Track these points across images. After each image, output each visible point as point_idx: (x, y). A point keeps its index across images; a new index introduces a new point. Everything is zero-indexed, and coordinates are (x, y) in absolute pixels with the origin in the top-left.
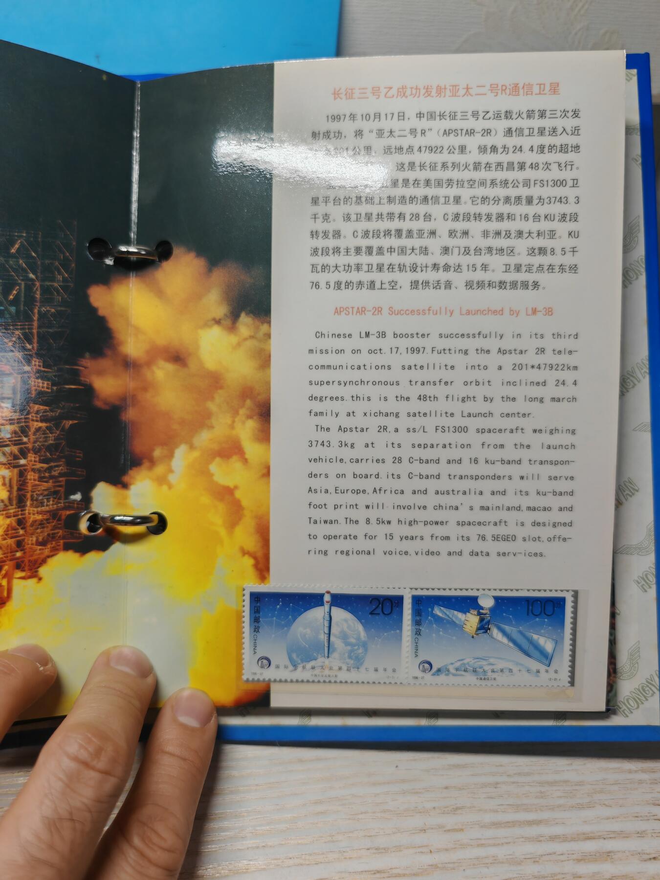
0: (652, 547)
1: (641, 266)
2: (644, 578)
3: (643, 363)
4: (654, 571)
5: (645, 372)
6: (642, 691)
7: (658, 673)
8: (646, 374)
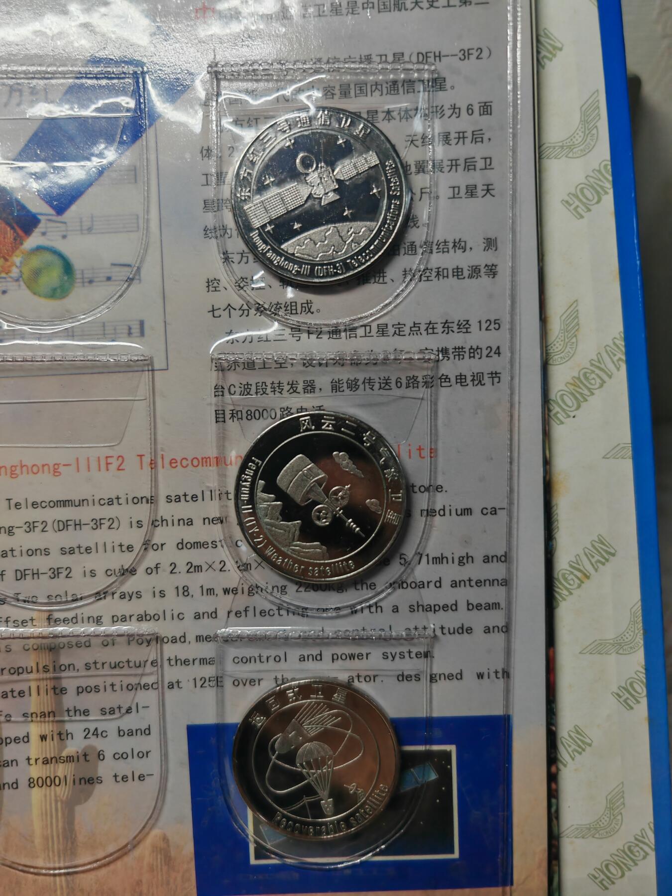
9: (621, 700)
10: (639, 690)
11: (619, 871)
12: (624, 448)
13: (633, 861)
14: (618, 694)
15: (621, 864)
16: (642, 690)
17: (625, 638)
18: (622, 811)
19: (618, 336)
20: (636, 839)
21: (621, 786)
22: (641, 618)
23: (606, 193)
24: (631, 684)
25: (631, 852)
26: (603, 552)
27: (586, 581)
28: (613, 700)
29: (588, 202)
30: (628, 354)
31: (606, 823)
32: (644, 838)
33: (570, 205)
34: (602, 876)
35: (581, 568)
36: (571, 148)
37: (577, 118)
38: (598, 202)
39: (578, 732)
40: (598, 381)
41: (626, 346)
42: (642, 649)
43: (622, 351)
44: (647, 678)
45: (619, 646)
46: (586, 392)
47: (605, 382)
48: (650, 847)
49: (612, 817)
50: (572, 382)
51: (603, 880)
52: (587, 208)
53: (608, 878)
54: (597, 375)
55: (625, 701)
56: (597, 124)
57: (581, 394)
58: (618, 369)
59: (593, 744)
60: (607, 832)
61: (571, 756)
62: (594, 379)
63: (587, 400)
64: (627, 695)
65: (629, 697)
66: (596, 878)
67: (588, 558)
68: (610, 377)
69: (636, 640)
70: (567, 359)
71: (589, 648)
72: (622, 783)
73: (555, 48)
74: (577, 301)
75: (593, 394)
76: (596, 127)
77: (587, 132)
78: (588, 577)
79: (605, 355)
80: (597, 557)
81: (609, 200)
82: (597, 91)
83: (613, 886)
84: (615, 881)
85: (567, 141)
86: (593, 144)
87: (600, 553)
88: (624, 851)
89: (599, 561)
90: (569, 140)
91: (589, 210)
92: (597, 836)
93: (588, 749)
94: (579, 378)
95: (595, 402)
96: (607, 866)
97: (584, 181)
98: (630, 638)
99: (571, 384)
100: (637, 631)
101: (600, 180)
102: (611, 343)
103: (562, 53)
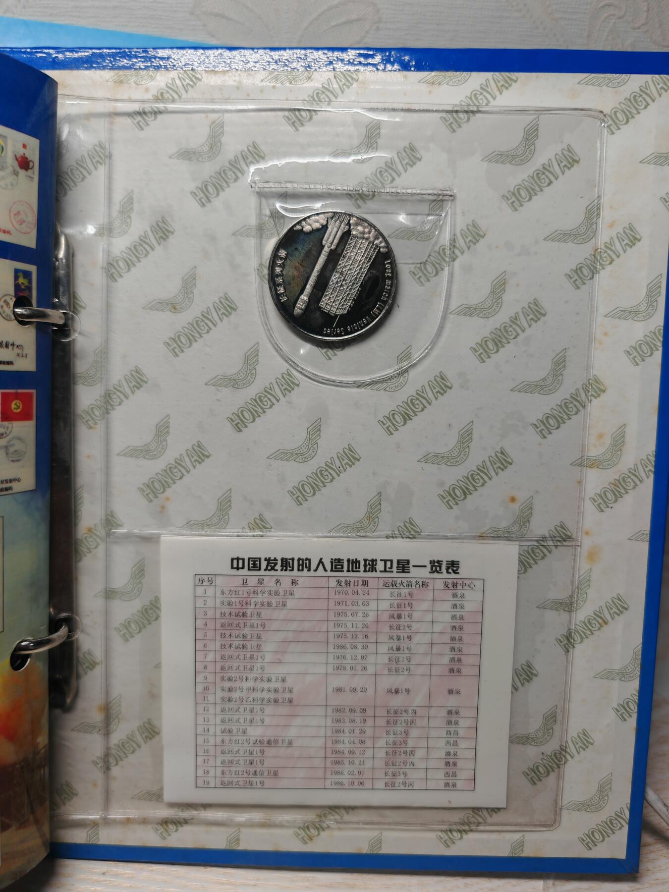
0: (638, 673)
1: (658, 338)
2: (624, 706)
3: (648, 459)
4: (636, 698)
5: (650, 470)
6: (609, 824)
7: (629, 806)
8: (650, 473)
9: (619, 714)
10: (632, 708)
11: (601, 836)
12: (644, 534)
13: (612, 830)
14: (616, 709)
15: (603, 832)
16: (634, 708)
17: (627, 669)
18: (608, 794)
19: (651, 454)
20: (616, 815)
21: (610, 775)
22: (640, 656)
23: (658, 350)
24: (627, 703)
25: (612, 823)
26: (619, 606)
27: (605, 626)
28: (612, 714)
29: (643, 355)
30: (656, 467)
31: (596, 802)
32: (622, 814)
34: (589, 840)
35: (602, 616)
36: (636, 313)
37: (644, 292)
38: (651, 355)
39: (584, 734)
40: (633, 484)
41: (656, 461)
43: (652, 464)
44: (639, 700)
45: (623, 675)
46: (623, 491)
47: (637, 485)
48: (626, 822)
49: (601, 797)
50: (613, 482)
51: (589, 842)
52: (642, 358)
53: (593, 841)
54: (632, 480)
55: (621, 714)
56: (658, 299)
57: (619, 492)
58: (648, 477)
59: (594, 743)
60: (596, 808)
61: (577, 751)
62: (629, 482)
63: (622, 497)
64: (623, 711)
65: (625, 712)
66: (584, 841)
67: (608, 610)
68: (641, 482)
69: (635, 672)
70: (612, 465)
71: (601, 674)
72: (612, 773)
73: (635, 239)
74: (625, 424)
75: (627, 493)
76: (657, 301)
77: (650, 303)
78: (606, 623)
79: (640, 467)
80: (615, 610)
81: (658, 355)
82: (661, 274)
83: (595, 847)
84: (597, 844)
85: (635, 308)
86: (652, 313)
87: (617, 606)
88: (606, 823)
89: (615, 613)
91: (643, 360)
92: (588, 810)
93: (590, 746)
94: (618, 481)
95: (629, 500)
96: (593, 833)
97: (643, 338)
98: (631, 670)
99: (613, 484)
101: (654, 340)
102: (645, 458)
103: (641, 243)
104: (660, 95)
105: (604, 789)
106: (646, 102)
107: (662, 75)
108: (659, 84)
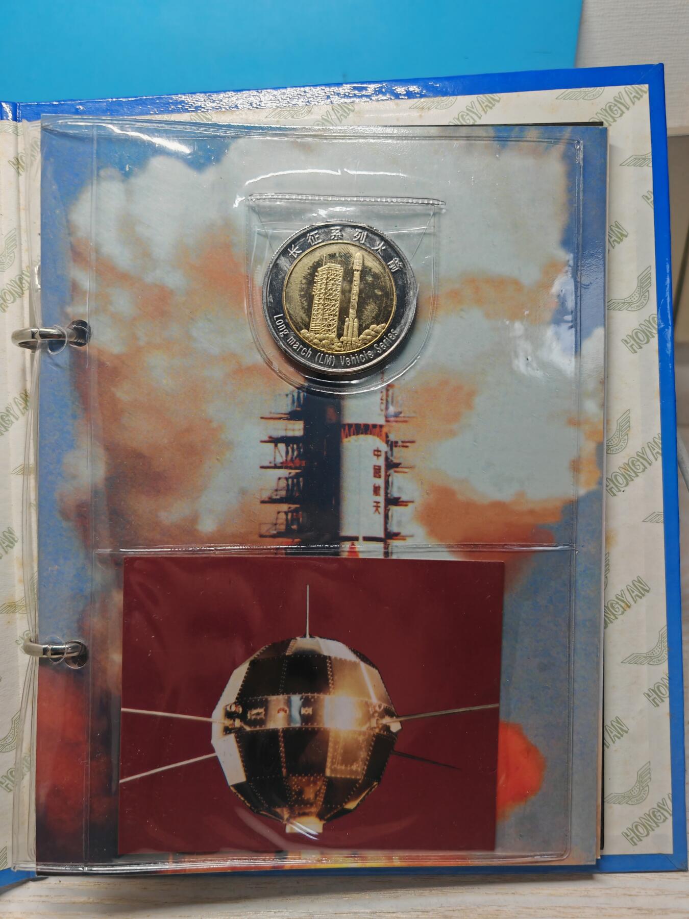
9: (651, 699)
10: (664, 692)
11: (645, 831)
12: (658, 515)
13: (656, 823)
14: (648, 695)
15: (646, 825)
16: (665, 692)
17: (654, 653)
18: (649, 784)
19: (657, 436)
20: (659, 806)
21: (648, 764)
22: (666, 639)
23: (653, 337)
24: (658, 687)
25: (655, 816)
26: (640, 589)
27: (627, 609)
28: (644, 699)
29: (640, 342)
30: (663, 449)
31: (636, 793)
32: (664, 805)
33: (628, 343)
34: (633, 835)
35: (625, 599)
36: (630, 303)
37: (634, 284)
38: (647, 342)
39: (618, 722)
40: (642, 467)
41: (662, 444)
42: (667, 661)
43: (659, 447)
44: (669, 684)
45: (650, 658)
46: (633, 474)
47: (646, 468)
48: (669, 814)
49: (641, 788)
50: (623, 466)
51: (633, 837)
52: (639, 346)
53: (637, 836)
54: (641, 463)
55: (653, 700)
56: (649, 289)
57: (629, 475)
58: (656, 460)
59: (629, 731)
60: (637, 800)
61: (612, 740)
62: (639, 465)
63: (633, 480)
64: (655, 696)
65: (657, 697)
66: (628, 836)
67: (630, 593)
68: (650, 464)
69: (663, 655)
70: (620, 450)
71: (628, 659)
72: (649, 762)
73: (622, 235)
74: (629, 410)
75: (637, 476)
76: (648, 291)
77: (642, 294)
78: (629, 607)
79: (647, 450)
80: (636, 593)
81: (655, 342)
82: (650, 266)
83: (640, 842)
84: (642, 838)
85: (627, 299)
86: (645, 302)
87: (638, 589)
88: (649, 815)
89: (637, 595)
90: (629, 298)
91: (641, 348)
92: (630, 802)
93: (625, 734)
94: (628, 464)
95: (639, 481)
96: (636, 827)
97: (638, 327)
98: (658, 653)
99: (623, 468)
100: (663, 648)
101: (649, 327)
102: (652, 441)
103: (627, 238)
104: (634, 103)
105: (644, 778)
106: (621, 110)
107: (634, 86)
108: (631, 94)
